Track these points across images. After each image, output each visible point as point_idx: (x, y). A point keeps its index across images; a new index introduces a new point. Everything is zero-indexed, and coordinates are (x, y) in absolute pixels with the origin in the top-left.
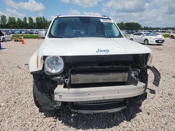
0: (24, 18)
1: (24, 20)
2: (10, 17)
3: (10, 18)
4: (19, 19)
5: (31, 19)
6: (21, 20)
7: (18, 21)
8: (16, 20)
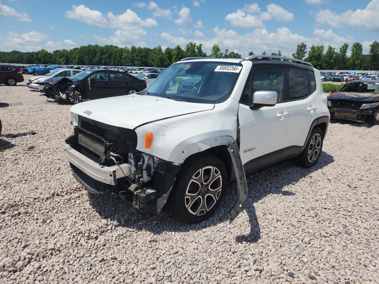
0: (343, 47)
1: (341, 51)
2: (313, 46)
3: (313, 48)
4: (330, 48)
5: (358, 47)
6: (333, 51)
7: (327, 53)
8: (325, 52)
